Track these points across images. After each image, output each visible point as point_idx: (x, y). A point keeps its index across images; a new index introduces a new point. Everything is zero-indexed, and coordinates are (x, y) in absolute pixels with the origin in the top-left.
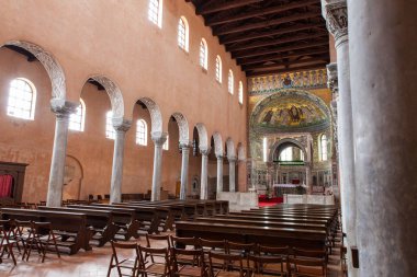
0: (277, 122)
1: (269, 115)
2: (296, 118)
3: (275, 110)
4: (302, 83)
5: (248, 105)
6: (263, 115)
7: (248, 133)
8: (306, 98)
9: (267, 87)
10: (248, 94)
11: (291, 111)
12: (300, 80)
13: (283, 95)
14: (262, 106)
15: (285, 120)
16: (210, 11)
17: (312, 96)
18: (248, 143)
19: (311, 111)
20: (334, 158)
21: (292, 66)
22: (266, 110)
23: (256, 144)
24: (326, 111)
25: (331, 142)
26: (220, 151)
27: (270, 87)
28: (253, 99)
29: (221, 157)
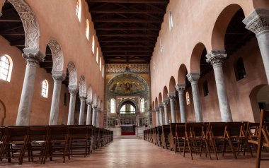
0: (118, 91)
1: (115, 86)
2: (128, 89)
3: (118, 83)
4: (135, 70)
5: (105, 79)
6: (112, 86)
7: (105, 96)
8: (136, 78)
9: (116, 71)
10: (106, 73)
11: (126, 85)
12: (135, 69)
13: (124, 75)
14: (113, 80)
15: (122, 90)
16: (98, 21)
17: (140, 77)
18: (105, 101)
19: (136, 86)
20: (151, 110)
21: (130, 61)
22: (114, 83)
23: (107, 102)
24: (146, 86)
25: (148, 102)
26: (95, 104)
27: (118, 70)
28: (108, 76)
29: (95, 108)
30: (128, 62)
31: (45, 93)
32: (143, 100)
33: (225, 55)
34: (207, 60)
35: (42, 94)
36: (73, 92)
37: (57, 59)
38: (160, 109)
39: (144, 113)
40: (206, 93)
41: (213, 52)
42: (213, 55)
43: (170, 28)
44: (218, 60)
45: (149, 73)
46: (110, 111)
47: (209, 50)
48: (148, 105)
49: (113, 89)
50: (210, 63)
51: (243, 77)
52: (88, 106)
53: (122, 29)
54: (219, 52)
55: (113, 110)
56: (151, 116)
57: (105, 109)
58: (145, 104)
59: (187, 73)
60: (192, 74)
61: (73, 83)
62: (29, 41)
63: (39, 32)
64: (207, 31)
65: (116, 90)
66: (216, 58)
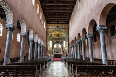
0: (53, 37)
2: (58, 36)
3: (53, 33)
4: (61, 27)
5: (47, 32)
6: (50, 35)
8: (62, 31)
10: (47, 29)
11: (57, 34)
13: (56, 30)
14: (50, 32)
15: (55, 37)
19: (62, 35)
20: (68, 46)
21: (59, 23)
22: (51, 33)
23: (48, 42)
24: (66, 35)
25: (67, 42)
26: (42, 44)
27: (53, 27)
28: (48, 30)
29: (42, 46)
30: (58, 24)
31: (18, 40)
32: (65, 41)
33: (106, 28)
34: (97, 30)
35: (17, 40)
36: (31, 41)
37: (23, 27)
38: (73, 47)
39: (65, 48)
40: (95, 41)
41: (100, 26)
42: (100, 28)
43: (79, 9)
44: (102, 30)
45: (68, 29)
46: (49, 47)
47: (98, 25)
48: (67, 44)
49: (51, 36)
50: (98, 31)
51: (114, 35)
52: (39, 46)
53: (55, 8)
54: (103, 26)
55: (51, 46)
56: (68, 49)
57: (47, 46)
58: (66, 43)
59: (86, 33)
60: (89, 34)
61: (31, 37)
62: (8, 20)
63: (13, 16)
64: (98, 14)
65: (52, 37)
66: (102, 29)
